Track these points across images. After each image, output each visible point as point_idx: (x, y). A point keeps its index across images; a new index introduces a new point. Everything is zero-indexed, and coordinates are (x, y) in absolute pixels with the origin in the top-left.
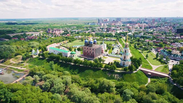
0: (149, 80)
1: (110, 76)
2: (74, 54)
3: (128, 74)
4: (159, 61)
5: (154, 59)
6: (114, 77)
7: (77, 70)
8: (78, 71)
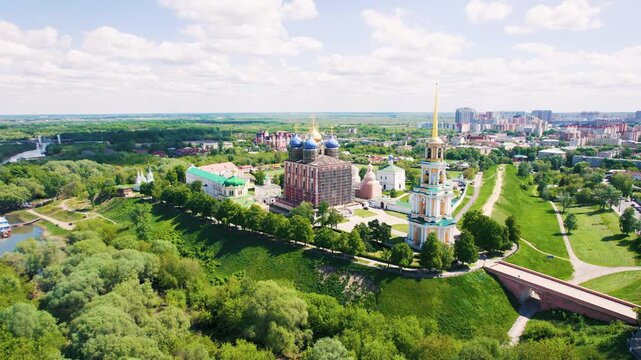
0: (520, 324)
1: (328, 282)
2: (234, 185)
3: (407, 278)
4: (630, 250)
5: (606, 239)
6: (343, 288)
7: (218, 243)
8: (218, 249)
